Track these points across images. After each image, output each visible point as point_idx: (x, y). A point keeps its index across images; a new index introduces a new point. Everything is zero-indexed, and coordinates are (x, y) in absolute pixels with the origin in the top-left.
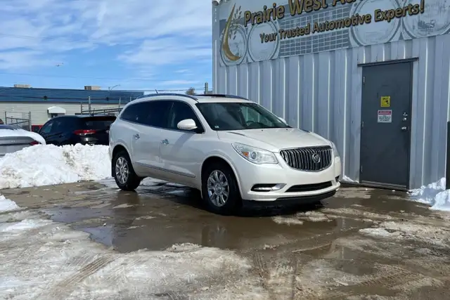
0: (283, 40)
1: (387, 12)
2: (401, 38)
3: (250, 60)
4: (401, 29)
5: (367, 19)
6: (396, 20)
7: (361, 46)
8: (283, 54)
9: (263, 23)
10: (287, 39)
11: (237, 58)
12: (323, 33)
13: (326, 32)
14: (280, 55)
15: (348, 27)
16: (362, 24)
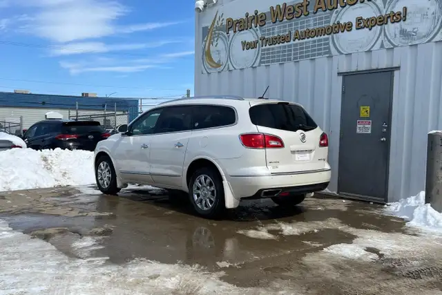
0: (264, 47)
1: (368, 20)
2: (382, 46)
3: (231, 68)
4: (382, 37)
5: (348, 27)
6: (377, 28)
7: (341, 54)
8: (264, 62)
9: (245, 31)
10: (268, 46)
11: (218, 65)
12: (304, 41)
13: (306, 40)
14: (261, 62)
15: (329, 34)
16: (342, 32)
